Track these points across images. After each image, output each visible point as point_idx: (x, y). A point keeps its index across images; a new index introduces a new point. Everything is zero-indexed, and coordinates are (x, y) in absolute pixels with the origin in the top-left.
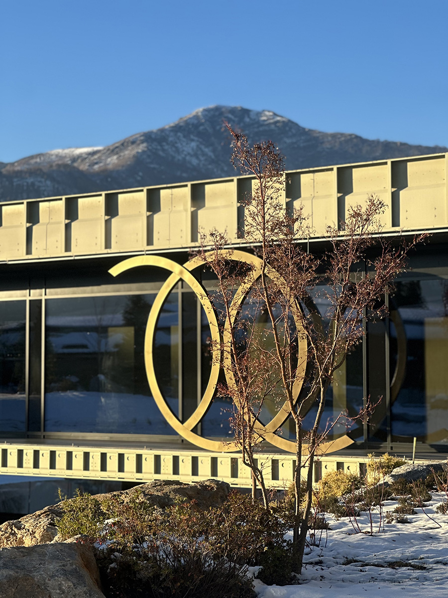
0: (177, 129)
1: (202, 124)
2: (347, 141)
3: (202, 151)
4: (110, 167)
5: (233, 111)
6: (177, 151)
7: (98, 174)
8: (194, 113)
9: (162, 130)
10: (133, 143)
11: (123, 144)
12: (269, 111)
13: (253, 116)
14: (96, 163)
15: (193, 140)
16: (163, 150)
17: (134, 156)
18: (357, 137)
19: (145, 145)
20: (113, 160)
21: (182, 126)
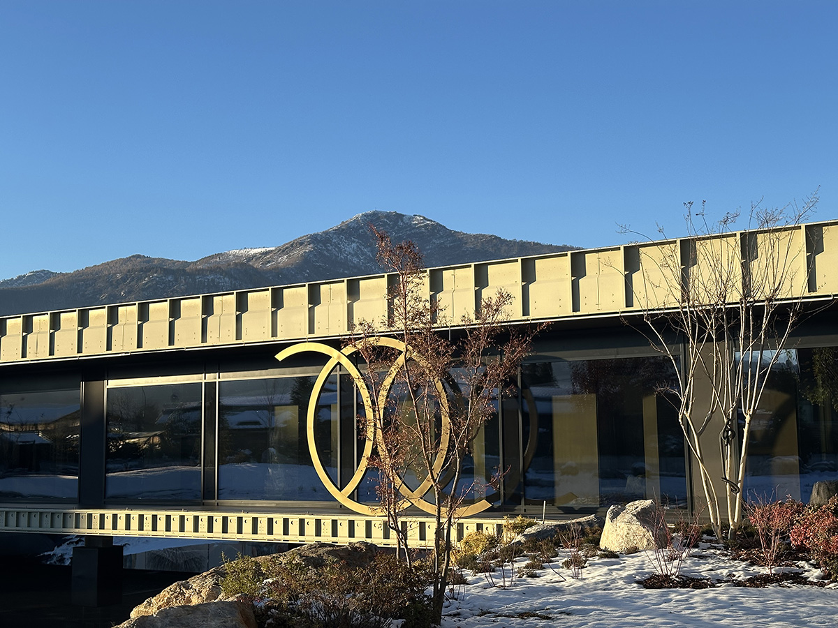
0: (339, 231)
1: (362, 228)
2: (487, 242)
3: (362, 251)
4: (281, 265)
5: (388, 216)
6: (340, 250)
7: (270, 271)
8: (354, 217)
9: (326, 233)
10: (301, 244)
11: (292, 245)
12: (420, 216)
13: (406, 221)
14: (269, 262)
15: (354, 242)
16: (328, 251)
17: (302, 256)
18: (496, 237)
19: (312, 245)
20: (284, 259)
21: (343, 230)
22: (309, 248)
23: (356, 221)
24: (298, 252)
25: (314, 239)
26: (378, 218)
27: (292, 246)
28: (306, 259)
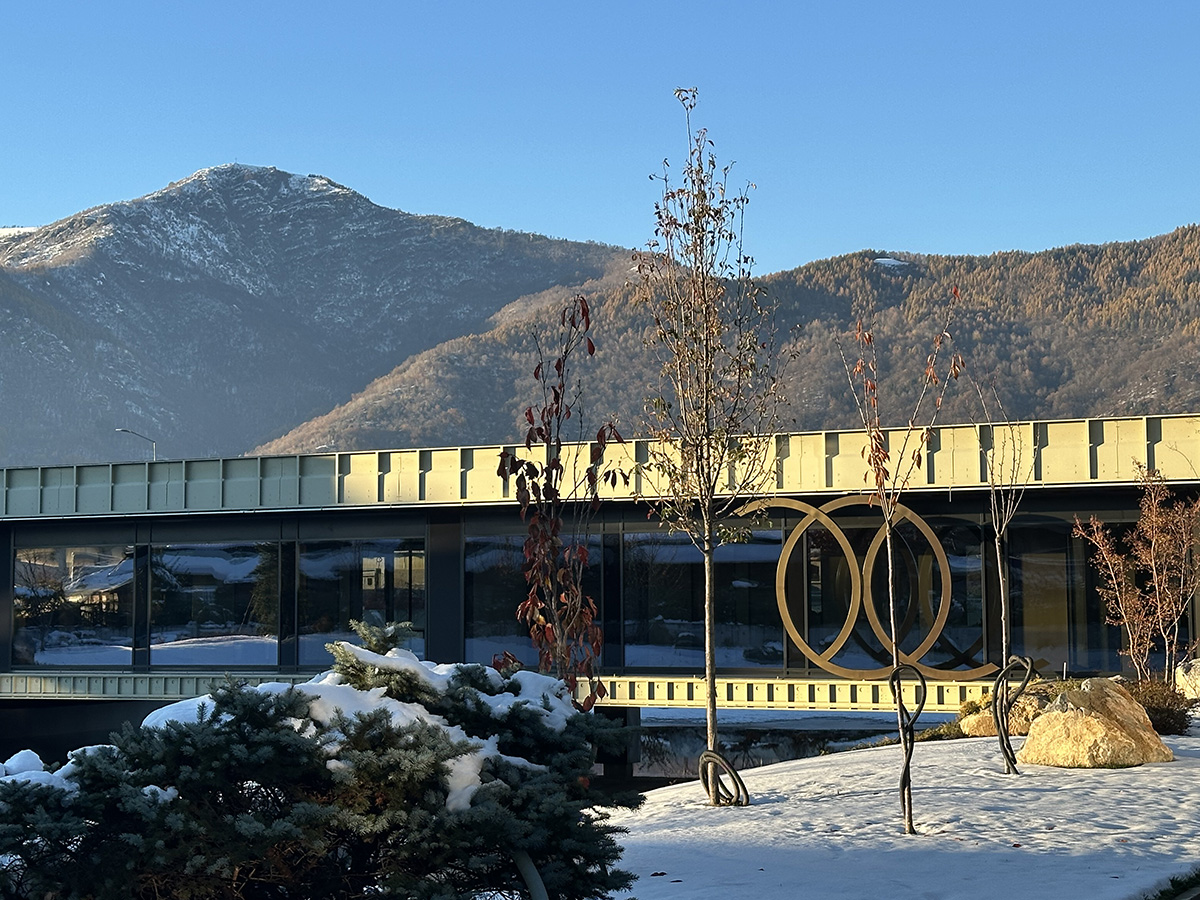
0: (165, 201)
1: (209, 196)
2: (447, 231)
3: (208, 240)
4: (49, 262)
5: (261, 175)
6: (166, 238)
8: (194, 175)
9: (140, 204)
10: (90, 223)
11: (71, 225)
12: (321, 178)
13: (294, 185)
14: (25, 256)
15: (193, 222)
16: (142, 237)
17: (91, 245)
18: (465, 223)
19: (110, 226)
20: (54, 253)
21: (173, 198)
22: (106, 231)
23: (199, 183)
24: (84, 239)
25: (115, 214)
26: (241, 179)
27: (73, 226)
28: (98, 251)
